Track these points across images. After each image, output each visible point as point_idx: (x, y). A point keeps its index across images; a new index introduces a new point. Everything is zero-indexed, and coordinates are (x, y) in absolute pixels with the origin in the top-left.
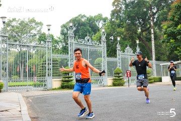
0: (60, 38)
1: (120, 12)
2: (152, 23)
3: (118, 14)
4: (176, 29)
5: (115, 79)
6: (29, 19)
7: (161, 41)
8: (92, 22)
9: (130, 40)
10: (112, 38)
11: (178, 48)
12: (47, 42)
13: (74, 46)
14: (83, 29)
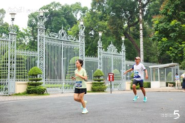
0: (26, 31)
1: (103, 1)
2: (141, 17)
3: (100, 4)
4: (168, 24)
5: (95, 83)
7: (152, 39)
8: (68, 13)
9: (114, 37)
10: (93, 34)
11: (171, 48)
12: (10, 35)
13: (45, 41)
14: (56, 20)
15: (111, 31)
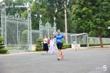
7: (72, 19)
8: (21, 3)
9: (50, 18)
13: (6, 20)
15: (47, 14)
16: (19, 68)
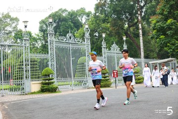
0: (38, 36)
3: (102, 8)
4: (165, 23)
6: (3, 14)
7: (150, 37)
8: (75, 17)
9: (117, 37)
10: (97, 35)
12: (24, 41)
14: (64, 24)
15: (113, 31)
16: (76, 113)
